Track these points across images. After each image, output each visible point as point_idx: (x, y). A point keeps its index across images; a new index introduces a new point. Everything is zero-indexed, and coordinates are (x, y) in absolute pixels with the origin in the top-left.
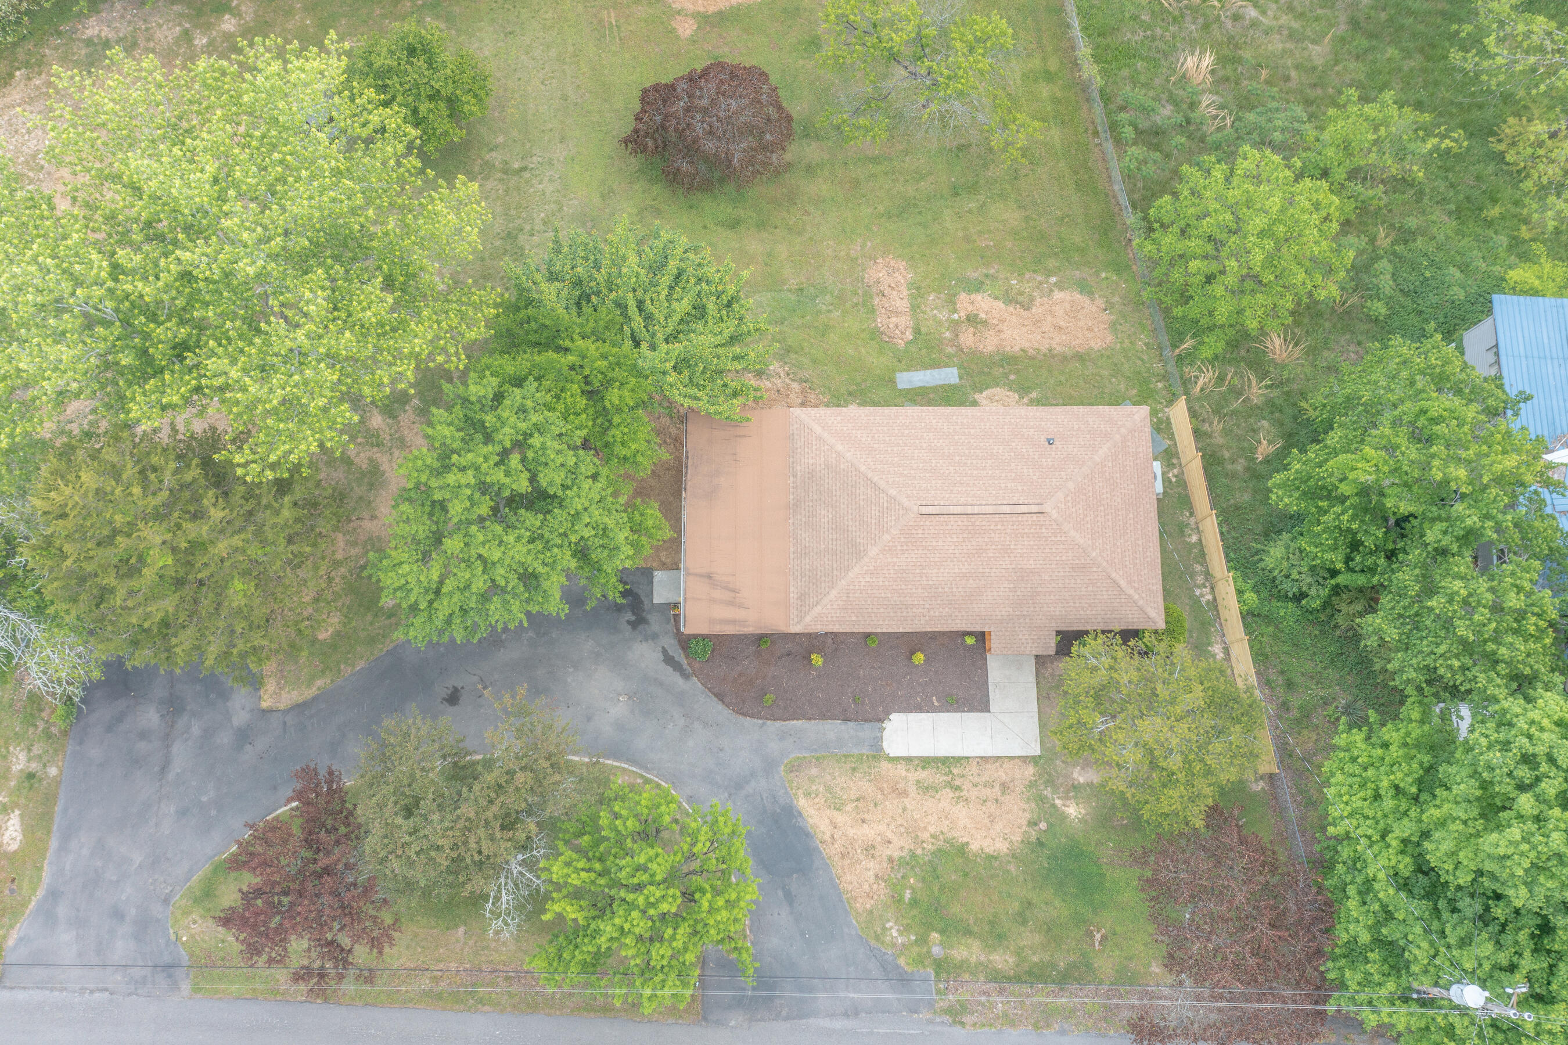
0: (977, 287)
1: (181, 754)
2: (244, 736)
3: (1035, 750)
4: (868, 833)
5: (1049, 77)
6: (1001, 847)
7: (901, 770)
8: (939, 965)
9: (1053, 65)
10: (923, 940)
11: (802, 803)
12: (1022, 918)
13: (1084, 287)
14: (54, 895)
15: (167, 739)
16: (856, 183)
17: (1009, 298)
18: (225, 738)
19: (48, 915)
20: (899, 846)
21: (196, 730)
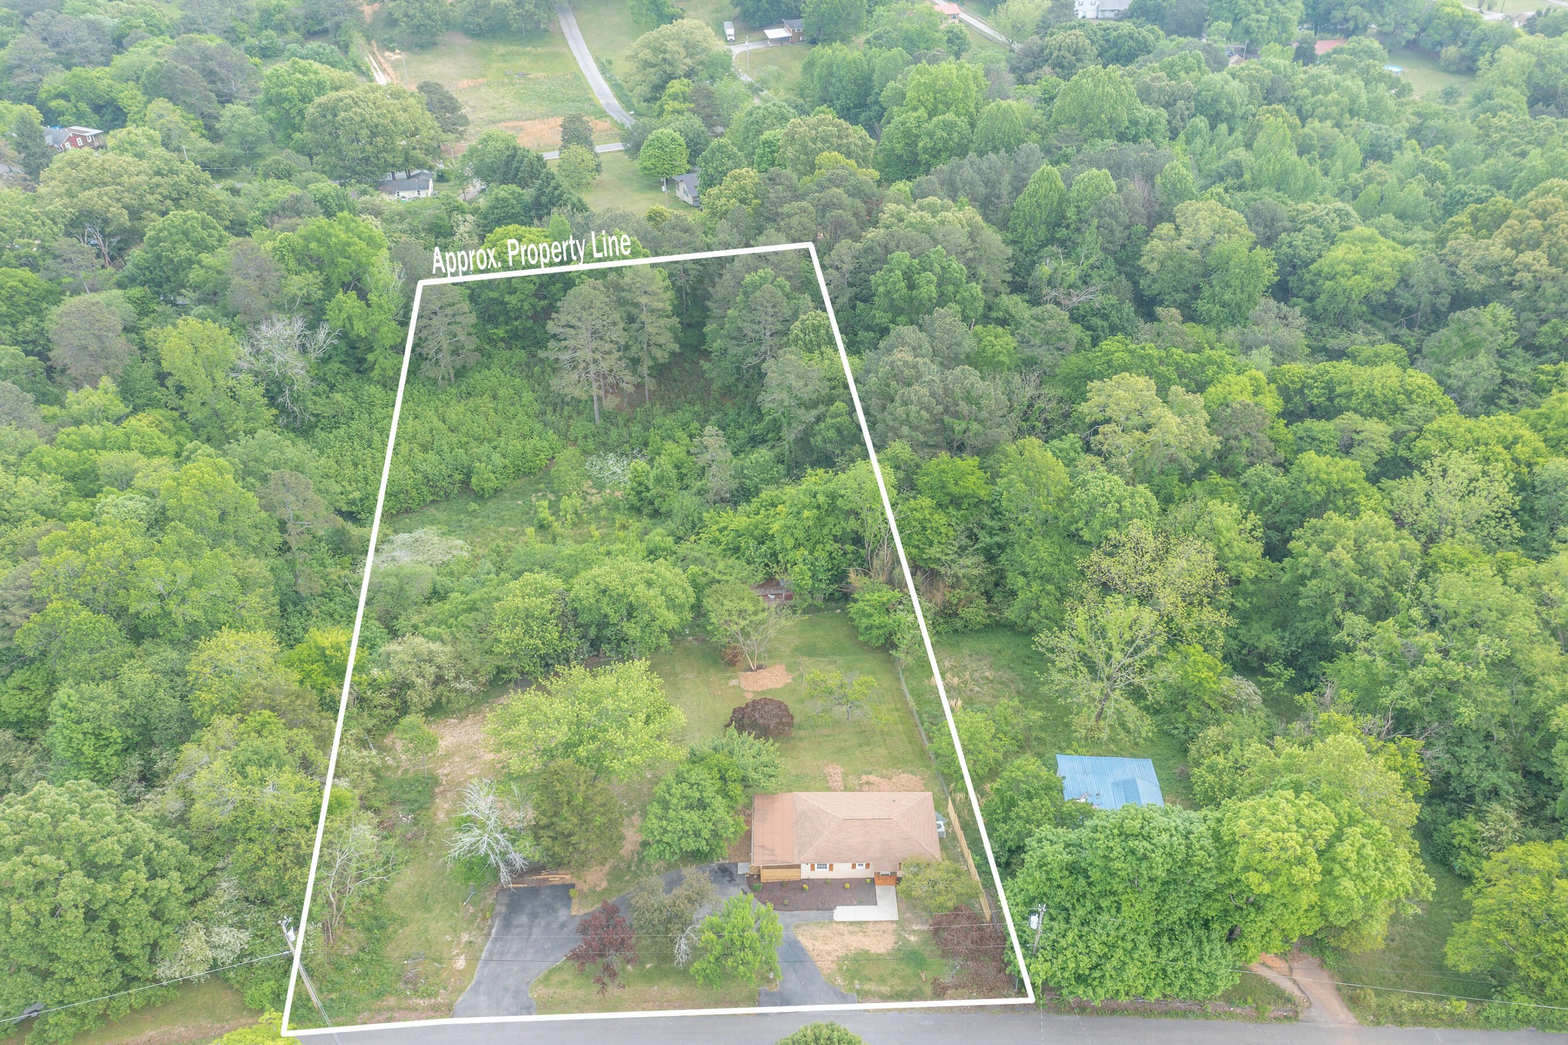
0: (870, 773)
1: (536, 933)
2: (563, 925)
3: (896, 918)
4: (828, 948)
5: (897, 710)
6: (883, 951)
7: (841, 926)
8: (858, 992)
9: (899, 706)
10: (852, 983)
11: (800, 938)
12: (893, 975)
13: (912, 773)
14: (479, 983)
15: (531, 927)
16: (820, 743)
17: (882, 776)
18: (555, 926)
19: (476, 990)
20: (841, 953)
21: (543, 923)
